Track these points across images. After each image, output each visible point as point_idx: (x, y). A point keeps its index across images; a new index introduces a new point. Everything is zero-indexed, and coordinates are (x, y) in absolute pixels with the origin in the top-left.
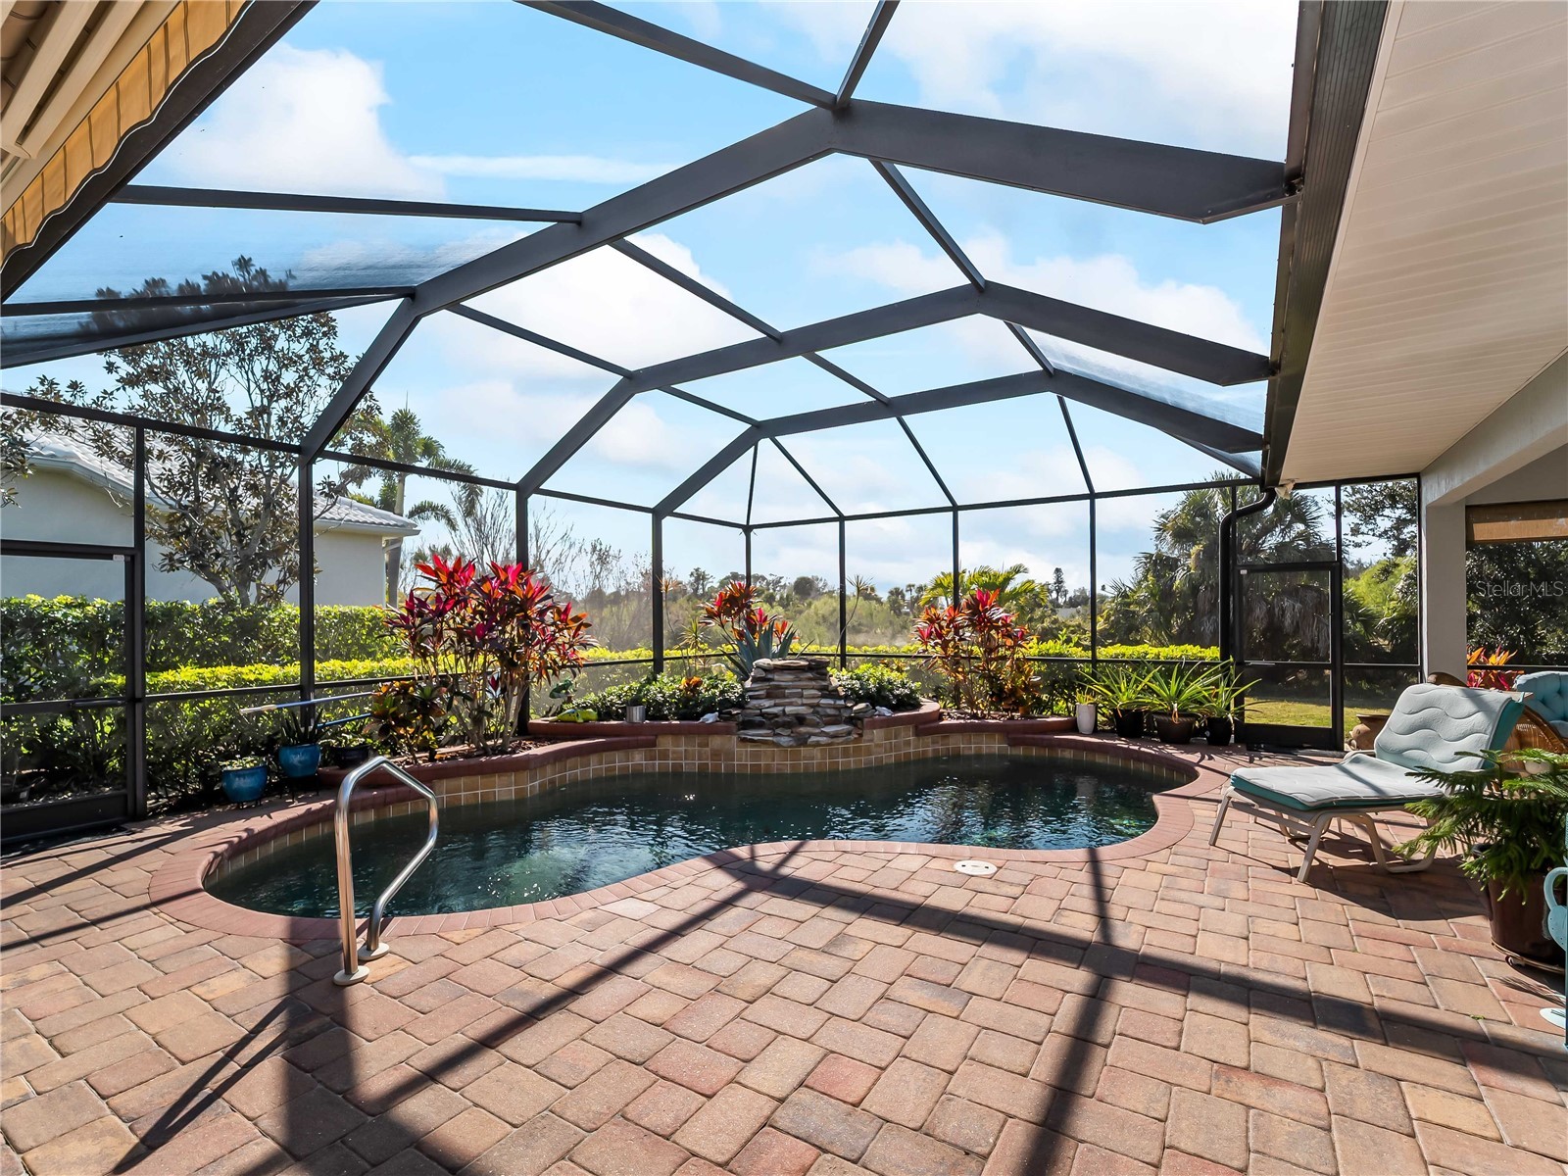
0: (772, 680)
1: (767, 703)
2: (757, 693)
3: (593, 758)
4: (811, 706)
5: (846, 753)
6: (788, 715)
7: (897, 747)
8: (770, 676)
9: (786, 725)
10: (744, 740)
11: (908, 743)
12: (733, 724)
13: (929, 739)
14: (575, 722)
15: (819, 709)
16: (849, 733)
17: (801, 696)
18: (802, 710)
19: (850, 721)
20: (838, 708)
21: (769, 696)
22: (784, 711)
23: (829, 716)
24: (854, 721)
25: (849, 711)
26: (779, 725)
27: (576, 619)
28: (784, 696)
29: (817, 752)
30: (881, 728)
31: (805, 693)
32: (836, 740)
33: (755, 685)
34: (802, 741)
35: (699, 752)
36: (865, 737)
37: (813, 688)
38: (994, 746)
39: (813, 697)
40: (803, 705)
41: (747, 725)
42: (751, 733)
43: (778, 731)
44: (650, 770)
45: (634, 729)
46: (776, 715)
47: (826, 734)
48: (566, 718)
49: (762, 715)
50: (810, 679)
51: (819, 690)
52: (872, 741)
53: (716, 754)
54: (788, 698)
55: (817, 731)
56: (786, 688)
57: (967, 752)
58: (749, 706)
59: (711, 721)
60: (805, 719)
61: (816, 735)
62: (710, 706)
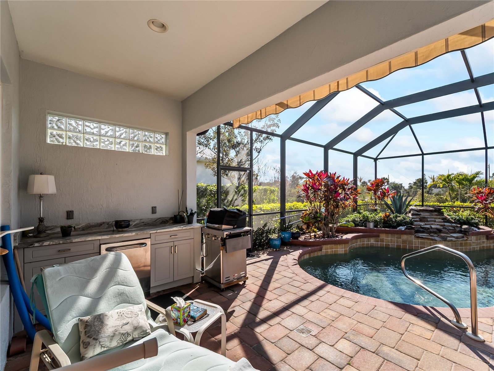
0: (420, 215)
1: (422, 224)
2: (415, 219)
3: (359, 240)
4: (441, 225)
5: (461, 245)
6: (434, 229)
7: (480, 244)
8: (419, 213)
9: (435, 232)
10: (418, 237)
11: (484, 242)
12: (413, 231)
13: (492, 241)
14: (347, 227)
15: (446, 227)
16: (463, 237)
17: (435, 221)
18: (438, 227)
19: (460, 232)
20: (454, 227)
21: (421, 221)
22: (431, 227)
23: (451, 230)
24: (464, 232)
25: (460, 228)
26: (431, 232)
28: (427, 221)
30: (475, 236)
31: (437, 220)
33: (413, 217)
34: (444, 239)
35: (397, 240)
36: (469, 239)
37: (439, 219)
39: (440, 222)
40: (438, 225)
41: (418, 231)
42: (420, 235)
43: (431, 234)
44: (377, 246)
45: (371, 231)
46: (428, 229)
47: (454, 237)
48: (343, 225)
49: (422, 228)
50: (436, 215)
51: (442, 219)
52: (471, 240)
53: (404, 242)
54: (429, 222)
55: (449, 235)
56: (427, 218)
58: (415, 224)
59: (403, 229)
60: (442, 230)
61: (449, 237)
62: (400, 224)
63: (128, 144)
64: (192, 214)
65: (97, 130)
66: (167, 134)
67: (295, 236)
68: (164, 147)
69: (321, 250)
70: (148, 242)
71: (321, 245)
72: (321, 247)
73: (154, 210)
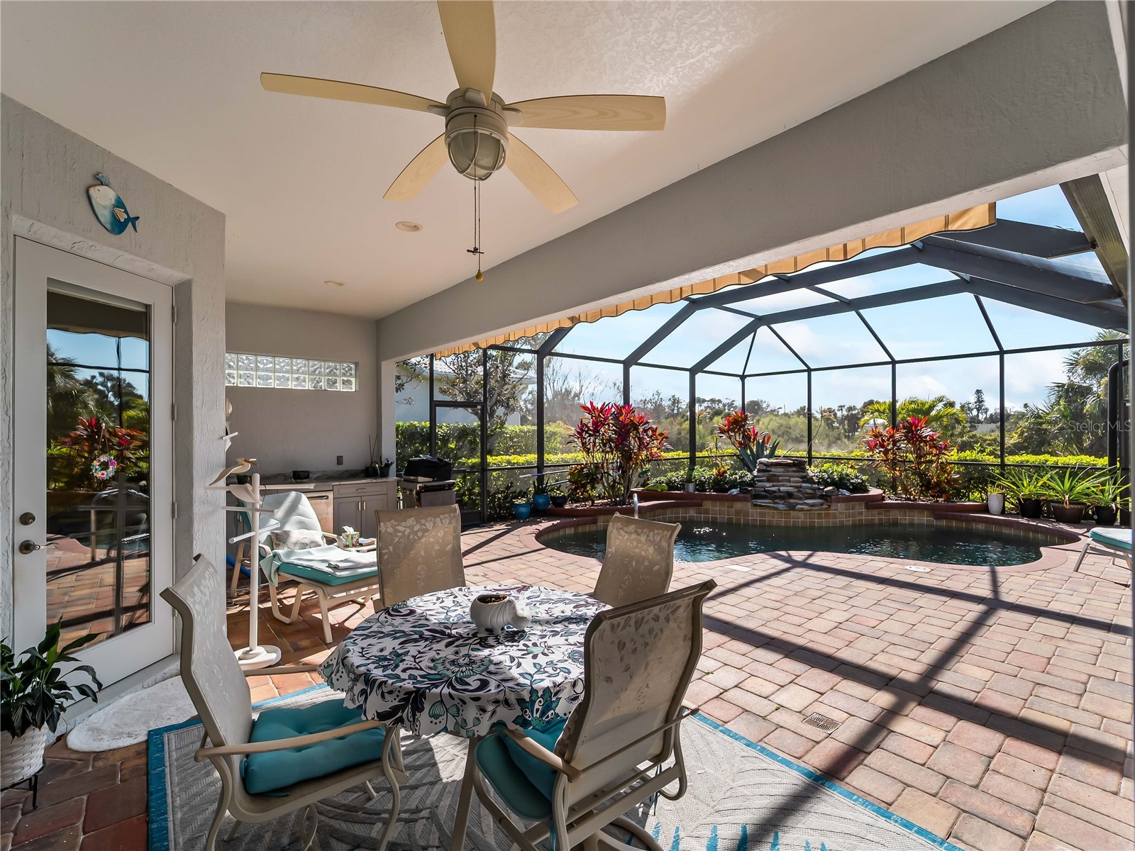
0: (770, 471)
1: (768, 485)
2: (761, 479)
3: (669, 511)
4: (796, 487)
5: (820, 516)
6: (782, 492)
7: (853, 516)
8: (769, 469)
9: (781, 498)
10: (755, 505)
11: (861, 513)
12: (748, 496)
13: (875, 512)
14: (656, 491)
15: (801, 489)
16: (822, 504)
17: (789, 481)
18: (790, 489)
19: (821, 497)
20: (814, 489)
21: (768, 480)
22: (779, 489)
23: (809, 493)
24: (825, 497)
25: (821, 491)
26: (776, 498)
27: (661, 434)
28: (778, 481)
29: (801, 514)
30: (843, 502)
31: (792, 479)
32: (813, 508)
33: (759, 474)
34: (792, 508)
35: (728, 511)
36: (832, 508)
37: (797, 477)
38: (925, 519)
39: (797, 482)
40: (791, 486)
41: (757, 496)
42: (759, 502)
43: (776, 501)
44: (699, 520)
45: (689, 496)
46: (774, 492)
47: (807, 504)
48: (651, 488)
49: (765, 491)
50: (795, 472)
51: (801, 478)
52: (837, 510)
53: (738, 513)
54: (781, 482)
55: (801, 502)
56: (779, 476)
57: (903, 522)
58: (757, 486)
59: (735, 493)
60: (793, 495)
61: (800, 504)
62: (734, 484)
63: (307, 380)
64: (388, 466)
65: (271, 365)
66: (356, 364)
67: (559, 502)
68: (353, 380)
69: (595, 522)
70: (331, 495)
71: (596, 516)
72: (595, 517)
73: (340, 460)
